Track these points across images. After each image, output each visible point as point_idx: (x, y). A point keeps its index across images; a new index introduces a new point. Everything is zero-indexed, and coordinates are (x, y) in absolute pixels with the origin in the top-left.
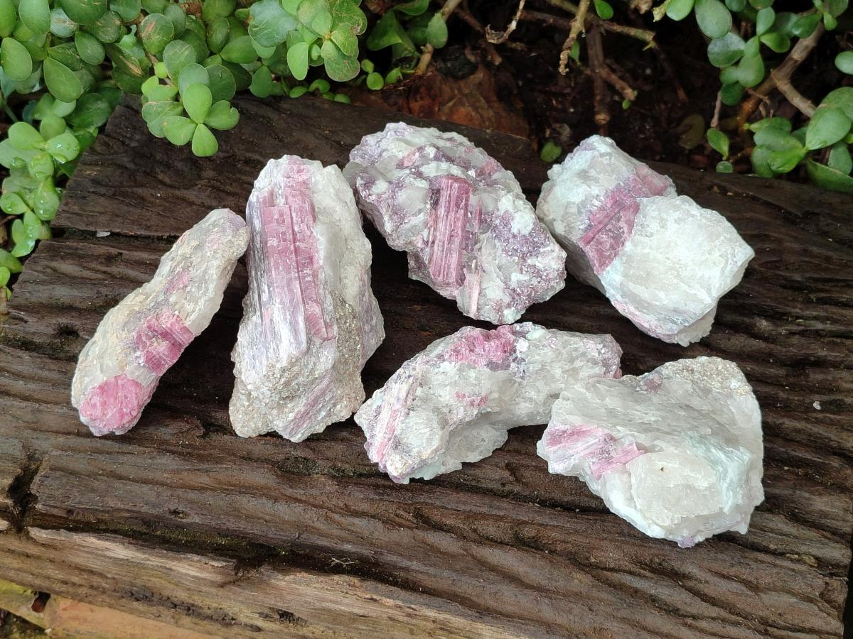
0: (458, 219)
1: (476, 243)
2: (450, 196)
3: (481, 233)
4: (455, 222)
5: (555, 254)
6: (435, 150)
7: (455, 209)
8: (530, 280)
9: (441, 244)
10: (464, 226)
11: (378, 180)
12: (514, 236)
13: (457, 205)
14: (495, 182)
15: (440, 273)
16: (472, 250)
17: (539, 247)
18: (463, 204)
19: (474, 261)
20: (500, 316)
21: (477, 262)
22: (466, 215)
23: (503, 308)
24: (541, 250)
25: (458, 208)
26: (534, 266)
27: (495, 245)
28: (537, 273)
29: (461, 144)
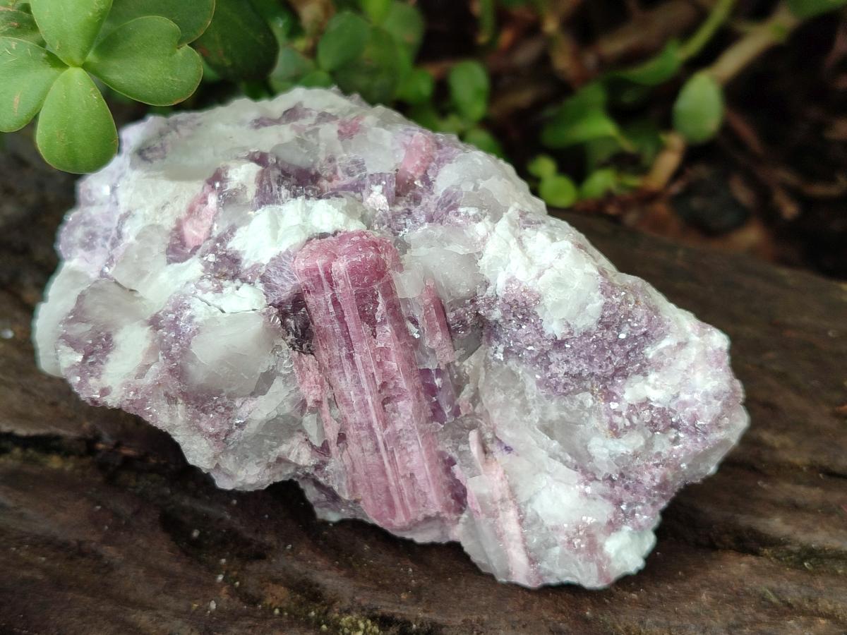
0: (385, 351)
1: (459, 389)
2: (335, 302)
3: (461, 359)
4: (380, 364)
5: (693, 352)
6: (254, 168)
7: (366, 328)
8: (649, 444)
9: (363, 433)
10: (410, 361)
11: (118, 328)
12: (559, 344)
13: (367, 318)
14: (450, 204)
15: (391, 505)
16: (456, 412)
17: (641, 346)
18: (381, 308)
19: (473, 436)
20: (600, 564)
21: (481, 435)
22: (401, 332)
23: (600, 539)
24: (650, 352)
25: (371, 321)
26: (646, 403)
27: (514, 374)
28: (664, 422)
29: (324, 117)
